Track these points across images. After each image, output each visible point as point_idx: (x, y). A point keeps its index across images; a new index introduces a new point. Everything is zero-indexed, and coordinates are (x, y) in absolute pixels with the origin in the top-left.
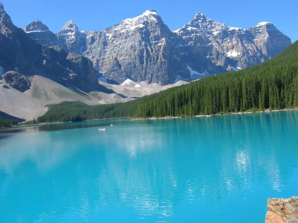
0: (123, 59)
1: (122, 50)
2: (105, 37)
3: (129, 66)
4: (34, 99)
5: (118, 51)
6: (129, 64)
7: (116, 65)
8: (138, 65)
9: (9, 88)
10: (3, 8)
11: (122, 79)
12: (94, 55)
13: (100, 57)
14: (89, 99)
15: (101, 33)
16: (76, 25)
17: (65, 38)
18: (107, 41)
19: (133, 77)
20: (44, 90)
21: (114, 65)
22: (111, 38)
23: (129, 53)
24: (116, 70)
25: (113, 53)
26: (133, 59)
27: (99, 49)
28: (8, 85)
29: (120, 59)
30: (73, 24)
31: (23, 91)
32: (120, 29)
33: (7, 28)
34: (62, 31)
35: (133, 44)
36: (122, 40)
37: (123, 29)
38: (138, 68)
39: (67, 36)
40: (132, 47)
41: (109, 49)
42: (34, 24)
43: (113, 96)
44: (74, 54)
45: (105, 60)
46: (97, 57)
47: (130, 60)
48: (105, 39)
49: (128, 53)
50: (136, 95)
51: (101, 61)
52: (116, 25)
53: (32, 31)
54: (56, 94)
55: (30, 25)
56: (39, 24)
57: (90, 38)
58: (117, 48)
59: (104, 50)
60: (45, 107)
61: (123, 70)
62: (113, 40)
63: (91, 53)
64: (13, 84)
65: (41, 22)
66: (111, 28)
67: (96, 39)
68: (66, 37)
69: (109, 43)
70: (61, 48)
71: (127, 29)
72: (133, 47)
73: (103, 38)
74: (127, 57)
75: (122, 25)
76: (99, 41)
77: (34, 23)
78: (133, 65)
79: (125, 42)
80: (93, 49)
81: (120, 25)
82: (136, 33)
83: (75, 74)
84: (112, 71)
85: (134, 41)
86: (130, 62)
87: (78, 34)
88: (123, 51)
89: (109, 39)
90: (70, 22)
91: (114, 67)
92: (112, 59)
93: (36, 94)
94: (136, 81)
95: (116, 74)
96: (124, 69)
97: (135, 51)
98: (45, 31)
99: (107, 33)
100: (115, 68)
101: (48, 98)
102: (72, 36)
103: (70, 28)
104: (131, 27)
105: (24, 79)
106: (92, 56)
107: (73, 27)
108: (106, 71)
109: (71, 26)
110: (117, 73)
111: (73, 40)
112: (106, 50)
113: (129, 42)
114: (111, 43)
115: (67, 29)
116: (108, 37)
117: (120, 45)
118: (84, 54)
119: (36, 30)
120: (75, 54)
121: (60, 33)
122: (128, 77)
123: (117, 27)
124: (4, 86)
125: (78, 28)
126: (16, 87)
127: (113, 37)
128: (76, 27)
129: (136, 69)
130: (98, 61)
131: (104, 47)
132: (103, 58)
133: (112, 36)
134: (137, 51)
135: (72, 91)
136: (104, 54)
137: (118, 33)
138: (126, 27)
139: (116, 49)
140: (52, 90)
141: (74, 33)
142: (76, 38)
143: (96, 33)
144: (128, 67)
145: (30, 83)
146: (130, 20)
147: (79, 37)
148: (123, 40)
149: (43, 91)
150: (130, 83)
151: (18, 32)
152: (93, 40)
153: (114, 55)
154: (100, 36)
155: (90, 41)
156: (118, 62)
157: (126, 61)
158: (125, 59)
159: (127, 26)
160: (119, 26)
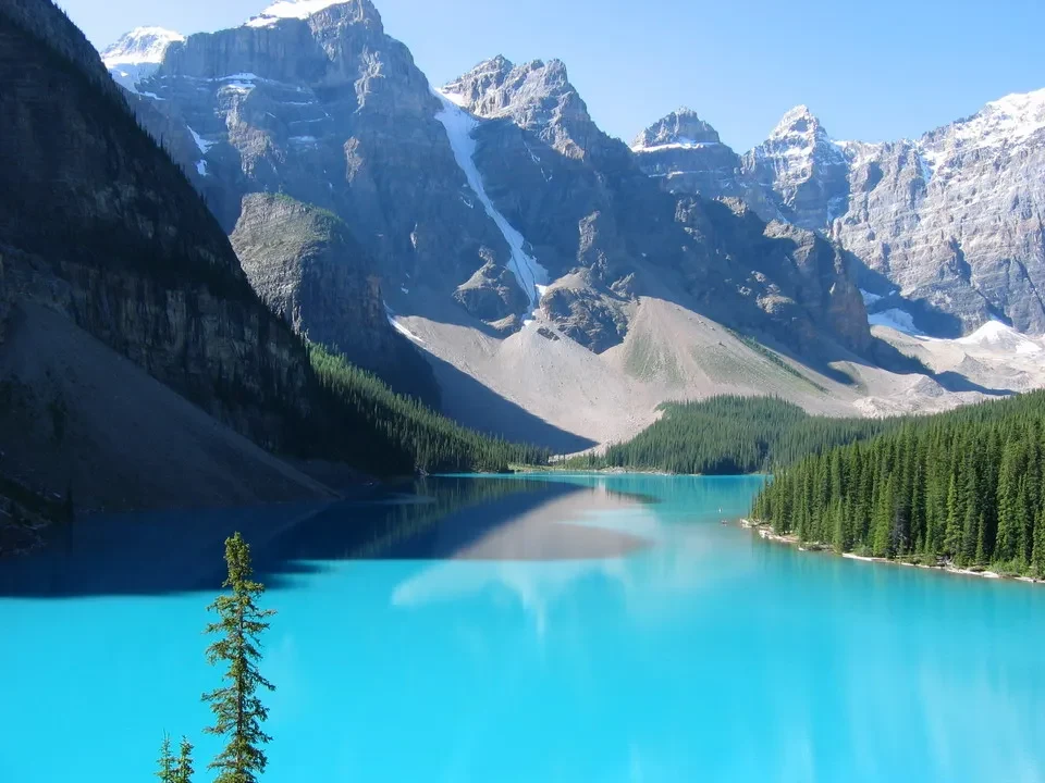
0: (979, 247)
1: (979, 213)
2: (918, 164)
3: (1002, 272)
4: (631, 379)
5: (965, 218)
6: (1000, 265)
7: (950, 265)
8: (1037, 270)
9: (557, 338)
10: (565, 77)
11: (970, 321)
12: (874, 229)
13: (896, 235)
14: (822, 389)
15: (907, 148)
16: (817, 120)
17: (778, 166)
18: (926, 179)
19: (1011, 314)
20: (667, 350)
21: (946, 268)
22: (941, 168)
23: (1006, 224)
24: (950, 285)
25: (945, 221)
26: (1018, 248)
27: (894, 208)
28: (554, 327)
29: (969, 246)
30: (807, 118)
31: (599, 350)
32: (978, 134)
33: (571, 141)
34: (767, 142)
35: (1021, 192)
36: (981, 175)
37: (987, 133)
38: (1034, 283)
39: (785, 160)
40: (1016, 201)
41: (930, 207)
42: (671, 120)
43: (913, 384)
44: (788, 228)
45: (913, 248)
46: (885, 235)
47: (1006, 249)
48: (919, 171)
49: (1001, 224)
50: (1007, 385)
51: (900, 251)
52: (962, 121)
53: (664, 147)
54: (702, 366)
55: (656, 127)
56: (687, 122)
57: (866, 168)
58: (961, 204)
59: (911, 212)
60: (656, 409)
61: (978, 285)
62: (949, 177)
63: (866, 220)
64: (570, 323)
65: (695, 114)
66: (942, 131)
67: (885, 172)
68: (781, 163)
69: (934, 186)
70: (743, 206)
71: (1004, 135)
72: (1021, 203)
73: (910, 166)
74: (997, 238)
75: (987, 120)
76: (896, 179)
77: (672, 117)
78: (1015, 269)
79: (994, 184)
80: (873, 205)
81: (979, 120)
82: (1036, 151)
83: (783, 299)
84: (936, 287)
85: (1028, 177)
86: (1006, 257)
87: (822, 152)
88: (982, 215)
89: (932, 172)
90: (800, 112)
91: (942, 273)
92: (939, 246)
93: (639, 364)
94: (1023, 329)
95: (949, 300)
96: (983, 282)
97: (1027, 216)
98: (707, 144)
99: (930, 147)
100: (948, 279)
101: (675, 379)
102: (800, 161)
103: (796, 133)
104: (1020, 125)
105: (607, 308)
106: (867, 232)
107: (805, 129)
108: (914, 289)
109: (801, 125)
110: (954, 296)
111: (804, 175)
112: (920, 212)
113: (1008, 184)
114: (939, 188)
115: (786, 137)
116: (931, 163)
117: (974, 193)
118: (839, 224)
119: (676, 140)
120: (791, 228)
121: (760, 149)
122: (995, 311)
123: (968, 127)
124: (541, 331)
125: (824, 130)
126: (580, 336)
127: (951, 164)
128: (819, 129)
129: (1028, 283)
130: (886, 249)
131: (913, 200)
132: (906, 239)
133: (946, 162)
134: (1035, 215)
135: (762, 359)
136: (912, 227)
137: (969, 147)
138: (999, 127)
139: (958, 210)
140: (696, 353)
141: (808, 150)
142: (816, 166)
143: (888, 148)
144: (997, 278)
145: (626, 322)
146: (1019, 98)
147: (824, 163)
148: (984, 177)
149: (661, 355)
150: (1000, 335)
151: (610, 153)
152: (875, 174)
153: (949, 230)
154: (902, 160)
155: (864, 176)
156: (960, 255)
157: (992, 254)
158: (989, 247)
159: (1004, 124)
160: (973, 123)
